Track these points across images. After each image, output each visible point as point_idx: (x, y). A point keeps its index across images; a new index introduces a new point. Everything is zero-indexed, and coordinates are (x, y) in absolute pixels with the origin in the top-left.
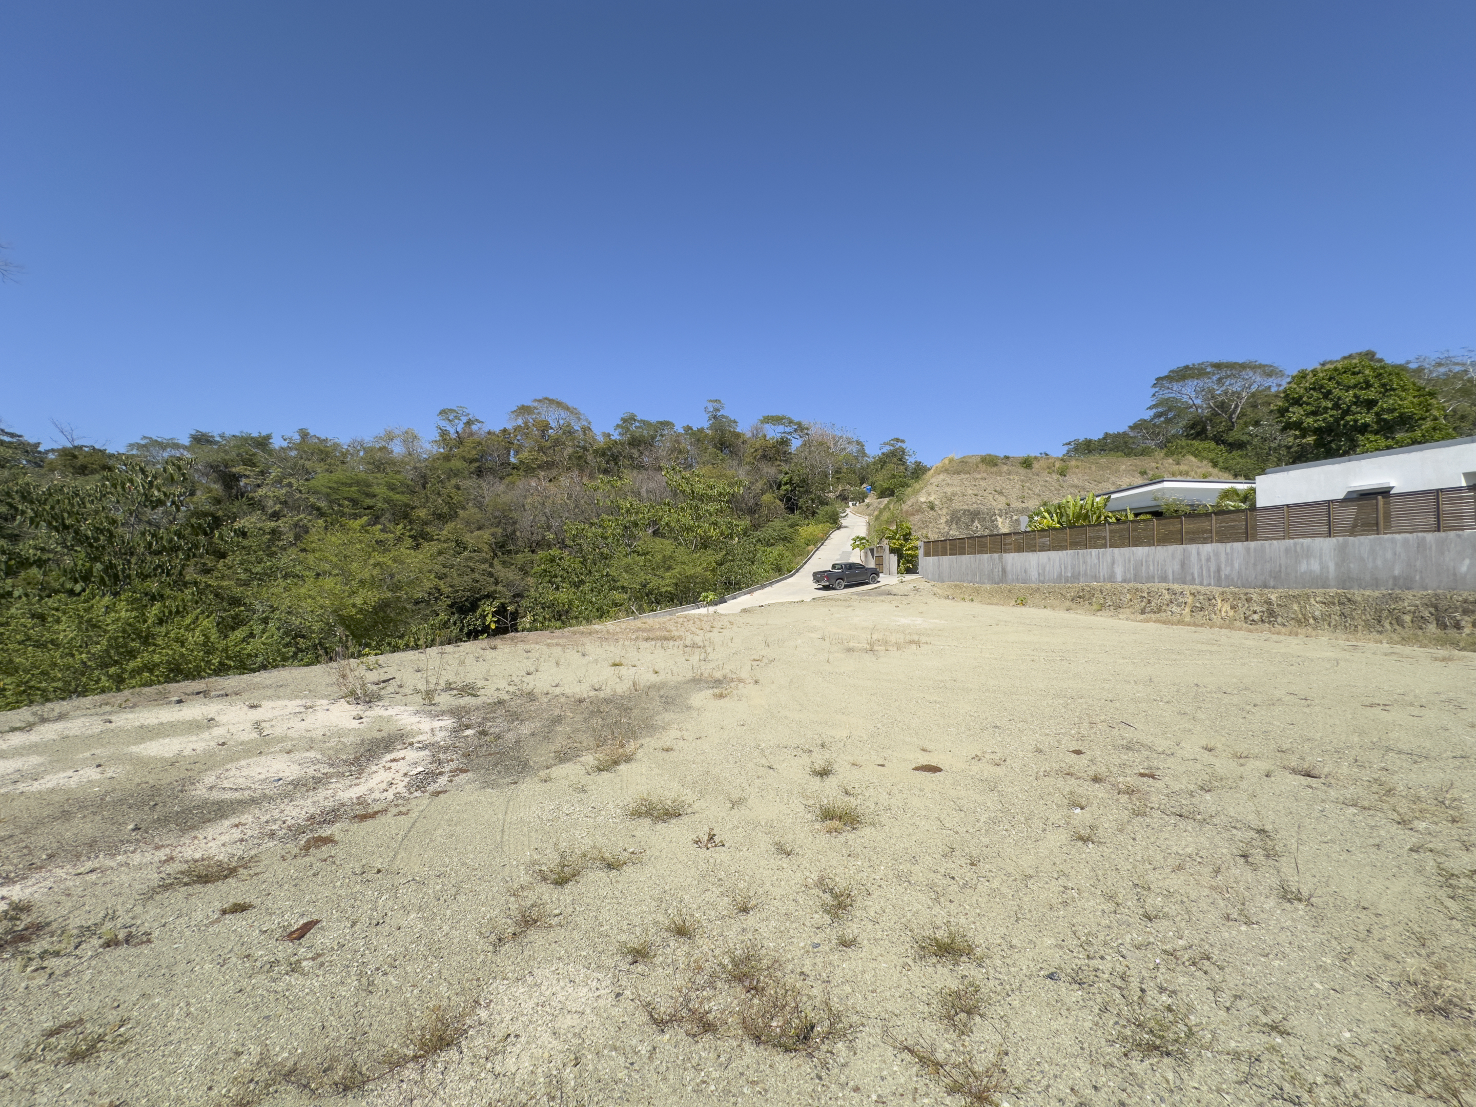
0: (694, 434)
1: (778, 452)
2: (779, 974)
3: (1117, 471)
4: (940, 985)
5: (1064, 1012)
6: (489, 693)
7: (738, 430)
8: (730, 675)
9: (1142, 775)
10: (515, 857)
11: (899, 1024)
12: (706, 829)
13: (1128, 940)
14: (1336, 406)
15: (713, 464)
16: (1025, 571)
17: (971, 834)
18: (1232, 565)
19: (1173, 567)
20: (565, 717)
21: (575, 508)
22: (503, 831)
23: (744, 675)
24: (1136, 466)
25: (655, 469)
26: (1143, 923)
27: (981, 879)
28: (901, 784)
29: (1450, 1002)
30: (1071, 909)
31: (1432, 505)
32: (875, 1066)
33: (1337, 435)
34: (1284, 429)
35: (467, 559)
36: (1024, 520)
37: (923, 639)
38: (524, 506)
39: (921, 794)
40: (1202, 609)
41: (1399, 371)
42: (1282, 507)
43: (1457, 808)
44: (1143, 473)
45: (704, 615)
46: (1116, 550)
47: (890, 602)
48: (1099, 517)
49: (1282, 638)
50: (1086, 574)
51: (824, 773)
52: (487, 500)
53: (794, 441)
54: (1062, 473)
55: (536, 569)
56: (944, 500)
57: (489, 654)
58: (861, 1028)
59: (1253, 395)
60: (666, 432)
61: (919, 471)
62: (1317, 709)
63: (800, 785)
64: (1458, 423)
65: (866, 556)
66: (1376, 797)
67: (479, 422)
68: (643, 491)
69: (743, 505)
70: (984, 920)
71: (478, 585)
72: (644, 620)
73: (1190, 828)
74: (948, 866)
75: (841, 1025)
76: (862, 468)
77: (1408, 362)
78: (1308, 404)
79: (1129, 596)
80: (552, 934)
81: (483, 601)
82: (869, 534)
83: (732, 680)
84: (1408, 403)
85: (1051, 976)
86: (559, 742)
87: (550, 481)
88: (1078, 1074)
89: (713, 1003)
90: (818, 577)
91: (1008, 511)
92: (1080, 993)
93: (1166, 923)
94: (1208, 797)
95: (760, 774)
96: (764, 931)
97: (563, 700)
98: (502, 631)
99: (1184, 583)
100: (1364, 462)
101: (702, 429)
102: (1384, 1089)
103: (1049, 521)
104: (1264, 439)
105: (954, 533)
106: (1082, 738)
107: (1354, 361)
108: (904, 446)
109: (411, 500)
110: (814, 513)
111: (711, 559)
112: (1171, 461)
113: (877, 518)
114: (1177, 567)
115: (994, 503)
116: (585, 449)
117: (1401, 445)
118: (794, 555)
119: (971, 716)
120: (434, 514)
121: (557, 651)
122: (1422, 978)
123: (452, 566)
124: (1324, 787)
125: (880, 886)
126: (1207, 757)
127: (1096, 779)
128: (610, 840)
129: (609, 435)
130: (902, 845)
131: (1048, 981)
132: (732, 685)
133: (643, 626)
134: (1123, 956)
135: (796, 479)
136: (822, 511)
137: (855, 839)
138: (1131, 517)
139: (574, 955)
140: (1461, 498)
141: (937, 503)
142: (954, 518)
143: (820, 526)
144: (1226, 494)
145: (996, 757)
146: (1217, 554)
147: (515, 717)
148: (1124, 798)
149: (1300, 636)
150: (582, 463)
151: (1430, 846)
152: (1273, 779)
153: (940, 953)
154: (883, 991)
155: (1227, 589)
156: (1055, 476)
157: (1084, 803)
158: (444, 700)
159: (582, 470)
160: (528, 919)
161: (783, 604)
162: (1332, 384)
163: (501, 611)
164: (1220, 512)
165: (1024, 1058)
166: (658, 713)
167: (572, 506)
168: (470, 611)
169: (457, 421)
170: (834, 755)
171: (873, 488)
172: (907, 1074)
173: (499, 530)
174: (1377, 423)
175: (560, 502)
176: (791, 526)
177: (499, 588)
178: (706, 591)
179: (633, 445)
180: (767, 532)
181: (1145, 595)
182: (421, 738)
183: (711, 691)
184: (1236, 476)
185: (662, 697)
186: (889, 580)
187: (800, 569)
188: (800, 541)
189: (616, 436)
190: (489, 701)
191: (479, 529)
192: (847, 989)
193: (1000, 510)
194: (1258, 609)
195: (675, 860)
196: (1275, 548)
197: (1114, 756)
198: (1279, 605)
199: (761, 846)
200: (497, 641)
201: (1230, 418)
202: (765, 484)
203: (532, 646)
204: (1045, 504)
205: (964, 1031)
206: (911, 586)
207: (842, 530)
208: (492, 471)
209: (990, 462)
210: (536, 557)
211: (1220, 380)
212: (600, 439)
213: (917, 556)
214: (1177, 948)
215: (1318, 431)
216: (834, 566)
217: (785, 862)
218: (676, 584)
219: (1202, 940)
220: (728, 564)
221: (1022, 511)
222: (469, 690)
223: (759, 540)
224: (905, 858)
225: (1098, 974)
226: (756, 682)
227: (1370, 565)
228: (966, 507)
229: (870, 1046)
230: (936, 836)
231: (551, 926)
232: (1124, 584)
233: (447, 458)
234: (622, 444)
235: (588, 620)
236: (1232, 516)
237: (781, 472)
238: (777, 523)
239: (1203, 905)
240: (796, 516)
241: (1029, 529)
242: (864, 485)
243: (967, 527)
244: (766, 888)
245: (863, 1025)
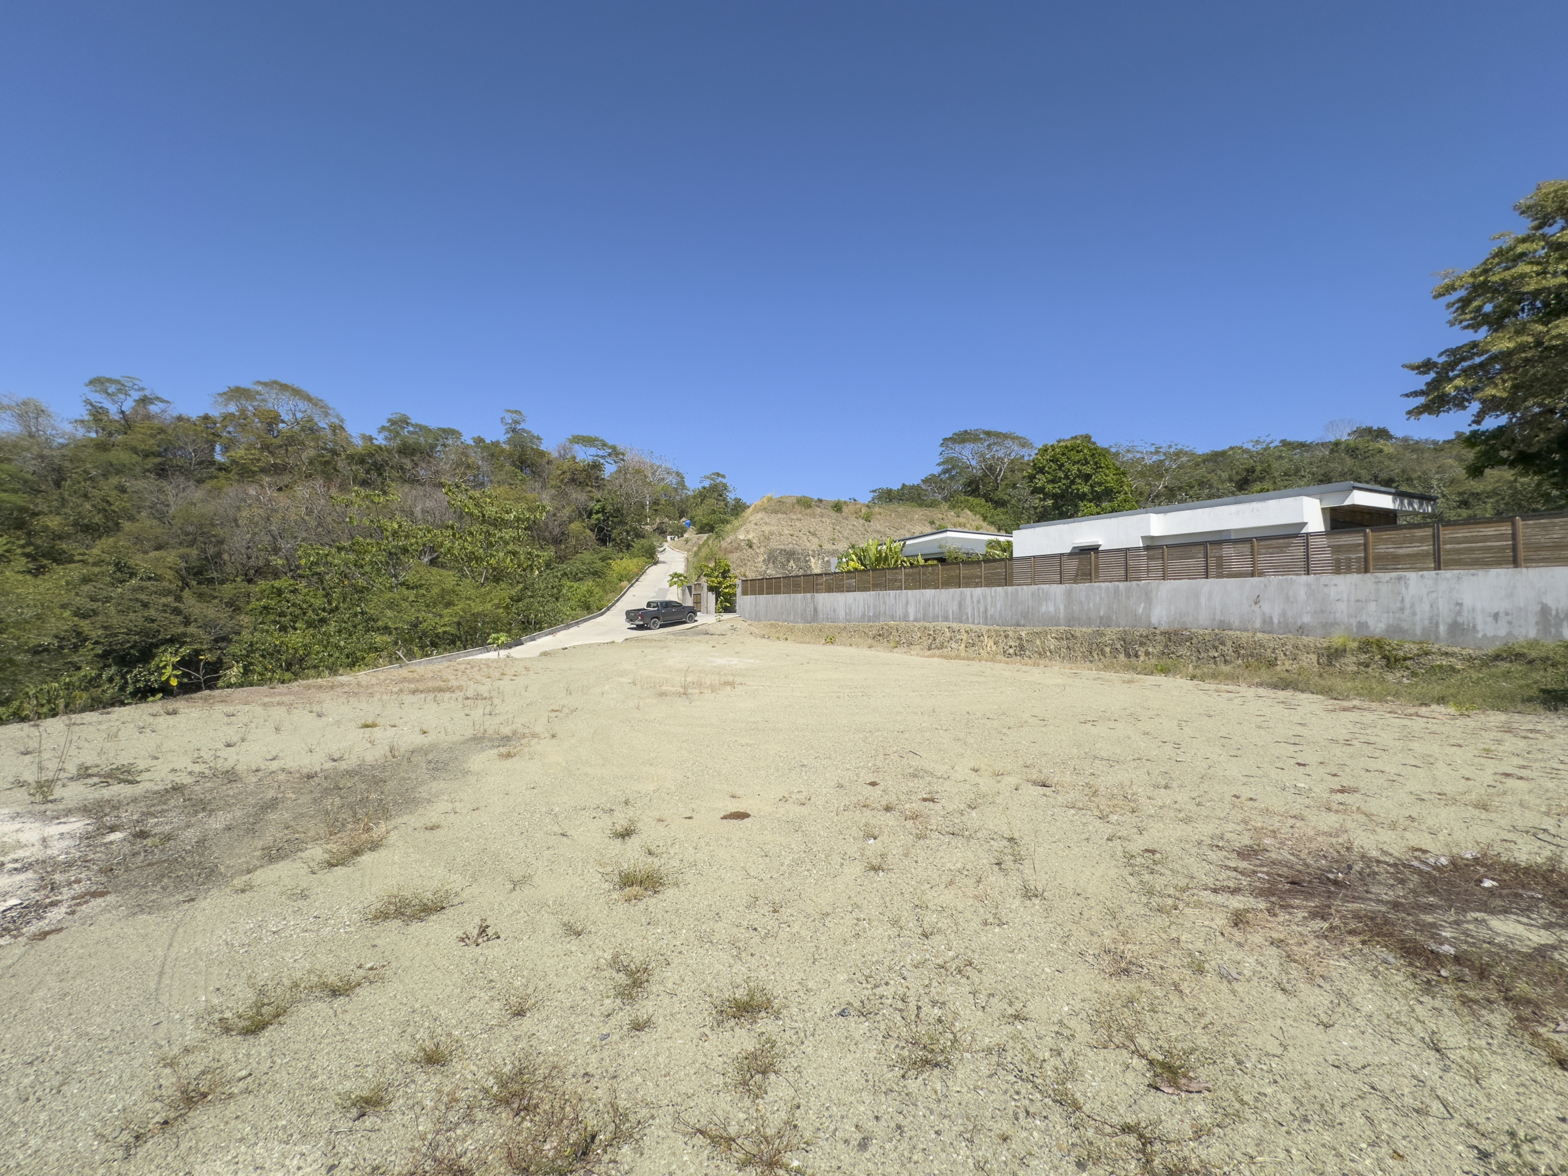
0: (486, 447)
1: (589, 476)
2: (558, 1082)
3: (912, 520)
4: (736, 1051)
5: (852, 1048)
6: (157, 776)
7: (542, 448)
8: (521, 730)
9: (925, 800)
10: (179, 1007)
11: (692, 1105)
12: (477, 920)
13: (909, 961)
14: (1067, 477)
15: (511, 484)
16: (834, 611)
17: (776, 879)
18: (995, 606)
19: (953, 608)
20: (284, 799)
21: (317, 527)
22: (161, 974)
23: (539, 729)
24: (926, 516)
25: (434, 485)
26: (921, 942)
27: (782, 926)
28: (709, 836)
29: (1130, 962)
30: (862, 940)
31: (1122, 560)
32: (663, 1162)
33: (1067, 500)
34: (1033, 493)
35: (134, 590)
36: (834, 561)
37: (738, 680)
38: (236, 520)
39: (729, 843)
40: (973, 645)
41: (1105, 453)
42: (1030, 557)
43: (1135, 801)
44: (932, 523)
45: (493, 661)
46: (910, 592)
47: (707, 642)
48: (896, 561)
49: (1028, 668)
50: (885, 613)
51: (625, 834)
52: (172, 510)
53: (607, 465)
54: (868, 519)
55: (254, 604)
56: (762, 538)
57: (164, 722)
58: (651, 1122)
59: (1012, 462)
60: (450, 442)
61: (739, 508)
62: (1051, 727)
63: (597, 851)
64: (1138, 498)
65: (684, 594)
66: (1087, 798)
67: (162, 401)
68: (418, 510)
69: (547, 534)
70: (784, 968)
71: (155, 626)
72: (413, 668)
73: (959, 845)
74: (752, 917)
75: (628, 1125)
76: (682, 501)
77: (1111, 447)
78: (1049, 473)
79: (919, 634)
80: (232, 1107)
81: (162, 648)
82: (687, 571)
83: (524, 736)
84: (1110, 479)
85: (842, 1014)
86: (271, 835)
87: (280, 489)
88: (862, 1109)
89: (470, 1142)
90: (631, 615)
91: (820, 553)
92: (867, 1024)
93: (940, 938)
94: (974, 813)
95: (550, 844)
96: (543, 1034)
97: (282, 777)
98: (188, 688)
99: (961, 622)
100: (1083, 523)
101: (498, 442)
102: (1089, 1049)
103: (855, 564)
104: (1019, 500)
105: (771, 572)
106: (877, 770)
107: (1079, 442)
108: (724, 481)
109: (31, 502)
110: (628, 546)
111: (505, 594)
112: (952, 513)
113: (696, 554)
114: (956, 608)
115: (809, 544)
116: (334, 453)
117: (1104, 511)
118: (605, 591)
119: (780, 756)
120: (75, 524)
121: (278, 713)
122: (1113, 946)
123: (108, 599)
124: (1054, 795)
125: (680, 953)
126: (974, 777)
127: (888, 809)
128: (338, 957)
129: (371, 439)
130: (706, 903)
131: (840, 1019)
132: (523, 741)
133: (410, 675)
134: (904, 978)
135: (609, 508)
136: (638, 544)
137: (656, 904)
138: (922, 562)
139: (266, 1130)
140: (1139, 556)
141: (755, 541)
142: (772, 558)
143: (635, 560)
144: (990, 544)
145: (802, 797)
146: (985, 597)
147: (202, 806)
148: (909, 824)
149: (1041, 666)
150: (329, 468)
151: (1120, 834)
152: (1020, 791)
153: (738, 1014)
154: (677, 1072)
155: (991, 627)
156: (862, 521)
157: (876, 833)
158: (74, 793)
159: (328, 479)
160: (193, 1094)
161: (590, 646)
162: (1064, 459)
163: (188, 663)
164: (988, 560)
165: (815, 1104)
166: (423, 783)
167: (314, 524)
168: (138, 661)
169: (122, 396)
170: (639, 812)
171: (693, 523)
172: (698, 1161)
173: (194, 552)
174: (1092, 493)
175: (293, 517)
176: (603, 559)
177: (191, 629)
178: (497, 631)
179: (404, 454)
180: (574, 565)
181: (931, 632)
182: (20, 854)
183: (495, 751)
184: (999, 530)
185: (430, 762)
186: (707, 618)
187: (612, 606)
188: (613, 575)
189: (380, 440)
190: (156, 788)
191: (159, 548)
192: (638, 1079)
193: (813, 551)
194: (1013, 644)
195: (432, 967)
196: (1025, 591)
197: (903, 784)
198: (1027, 641)
199: (547, 930)
200: (179, 704)
201: (996, 479)
202: (573, 511)
203: (238, 707)
204: (853, 547)
205: (757, 1094)
206: (728, 625)
207: (659, 565)
208: (183, 471)
209: (805, 503)
210: (255, 589)
211: (989, 446)
212: (358, 442)
213: (735, 595)
214: (947, 959)
215: (1055, 496)
216: (649, 605)
217: (574, 945)
218: (459, 624)
219: (967, 948)
220: (527, 600)
221: (833, 553)
222: (124, 775)
223: (565, 574)
224: (708, 916)
225: (883, 1001)
226: (553, 736)
227: (1086, 607)
228: (782, 547)
229: (660, 1140)
230: (741, 886)
231: (231, 1096)
232: (916, 623)
233: (102, 447)
234: (389, 451)
235: (333, 670)
236: (996, 564)
237: (592, 499)
238: (587, 556)
239: (968, 915)
240: (609, 549)
241: (837, 571)
242: (684, 519)
243: (783, 566)
244: (548, 981)
245: (653, 1117)
